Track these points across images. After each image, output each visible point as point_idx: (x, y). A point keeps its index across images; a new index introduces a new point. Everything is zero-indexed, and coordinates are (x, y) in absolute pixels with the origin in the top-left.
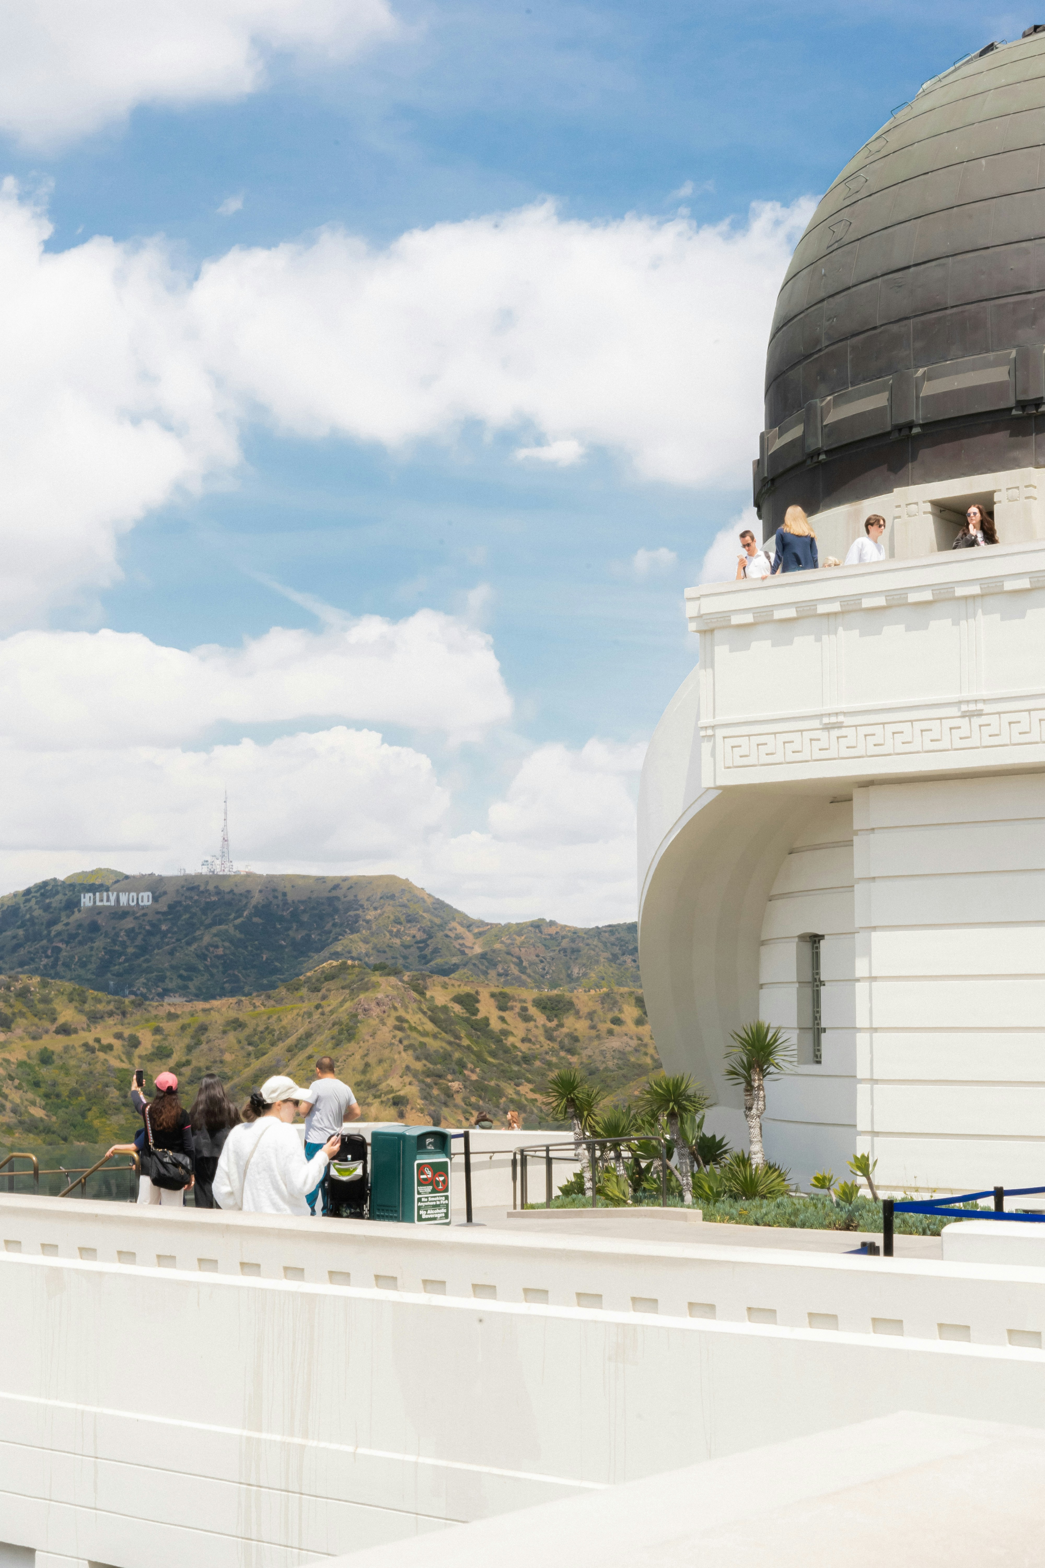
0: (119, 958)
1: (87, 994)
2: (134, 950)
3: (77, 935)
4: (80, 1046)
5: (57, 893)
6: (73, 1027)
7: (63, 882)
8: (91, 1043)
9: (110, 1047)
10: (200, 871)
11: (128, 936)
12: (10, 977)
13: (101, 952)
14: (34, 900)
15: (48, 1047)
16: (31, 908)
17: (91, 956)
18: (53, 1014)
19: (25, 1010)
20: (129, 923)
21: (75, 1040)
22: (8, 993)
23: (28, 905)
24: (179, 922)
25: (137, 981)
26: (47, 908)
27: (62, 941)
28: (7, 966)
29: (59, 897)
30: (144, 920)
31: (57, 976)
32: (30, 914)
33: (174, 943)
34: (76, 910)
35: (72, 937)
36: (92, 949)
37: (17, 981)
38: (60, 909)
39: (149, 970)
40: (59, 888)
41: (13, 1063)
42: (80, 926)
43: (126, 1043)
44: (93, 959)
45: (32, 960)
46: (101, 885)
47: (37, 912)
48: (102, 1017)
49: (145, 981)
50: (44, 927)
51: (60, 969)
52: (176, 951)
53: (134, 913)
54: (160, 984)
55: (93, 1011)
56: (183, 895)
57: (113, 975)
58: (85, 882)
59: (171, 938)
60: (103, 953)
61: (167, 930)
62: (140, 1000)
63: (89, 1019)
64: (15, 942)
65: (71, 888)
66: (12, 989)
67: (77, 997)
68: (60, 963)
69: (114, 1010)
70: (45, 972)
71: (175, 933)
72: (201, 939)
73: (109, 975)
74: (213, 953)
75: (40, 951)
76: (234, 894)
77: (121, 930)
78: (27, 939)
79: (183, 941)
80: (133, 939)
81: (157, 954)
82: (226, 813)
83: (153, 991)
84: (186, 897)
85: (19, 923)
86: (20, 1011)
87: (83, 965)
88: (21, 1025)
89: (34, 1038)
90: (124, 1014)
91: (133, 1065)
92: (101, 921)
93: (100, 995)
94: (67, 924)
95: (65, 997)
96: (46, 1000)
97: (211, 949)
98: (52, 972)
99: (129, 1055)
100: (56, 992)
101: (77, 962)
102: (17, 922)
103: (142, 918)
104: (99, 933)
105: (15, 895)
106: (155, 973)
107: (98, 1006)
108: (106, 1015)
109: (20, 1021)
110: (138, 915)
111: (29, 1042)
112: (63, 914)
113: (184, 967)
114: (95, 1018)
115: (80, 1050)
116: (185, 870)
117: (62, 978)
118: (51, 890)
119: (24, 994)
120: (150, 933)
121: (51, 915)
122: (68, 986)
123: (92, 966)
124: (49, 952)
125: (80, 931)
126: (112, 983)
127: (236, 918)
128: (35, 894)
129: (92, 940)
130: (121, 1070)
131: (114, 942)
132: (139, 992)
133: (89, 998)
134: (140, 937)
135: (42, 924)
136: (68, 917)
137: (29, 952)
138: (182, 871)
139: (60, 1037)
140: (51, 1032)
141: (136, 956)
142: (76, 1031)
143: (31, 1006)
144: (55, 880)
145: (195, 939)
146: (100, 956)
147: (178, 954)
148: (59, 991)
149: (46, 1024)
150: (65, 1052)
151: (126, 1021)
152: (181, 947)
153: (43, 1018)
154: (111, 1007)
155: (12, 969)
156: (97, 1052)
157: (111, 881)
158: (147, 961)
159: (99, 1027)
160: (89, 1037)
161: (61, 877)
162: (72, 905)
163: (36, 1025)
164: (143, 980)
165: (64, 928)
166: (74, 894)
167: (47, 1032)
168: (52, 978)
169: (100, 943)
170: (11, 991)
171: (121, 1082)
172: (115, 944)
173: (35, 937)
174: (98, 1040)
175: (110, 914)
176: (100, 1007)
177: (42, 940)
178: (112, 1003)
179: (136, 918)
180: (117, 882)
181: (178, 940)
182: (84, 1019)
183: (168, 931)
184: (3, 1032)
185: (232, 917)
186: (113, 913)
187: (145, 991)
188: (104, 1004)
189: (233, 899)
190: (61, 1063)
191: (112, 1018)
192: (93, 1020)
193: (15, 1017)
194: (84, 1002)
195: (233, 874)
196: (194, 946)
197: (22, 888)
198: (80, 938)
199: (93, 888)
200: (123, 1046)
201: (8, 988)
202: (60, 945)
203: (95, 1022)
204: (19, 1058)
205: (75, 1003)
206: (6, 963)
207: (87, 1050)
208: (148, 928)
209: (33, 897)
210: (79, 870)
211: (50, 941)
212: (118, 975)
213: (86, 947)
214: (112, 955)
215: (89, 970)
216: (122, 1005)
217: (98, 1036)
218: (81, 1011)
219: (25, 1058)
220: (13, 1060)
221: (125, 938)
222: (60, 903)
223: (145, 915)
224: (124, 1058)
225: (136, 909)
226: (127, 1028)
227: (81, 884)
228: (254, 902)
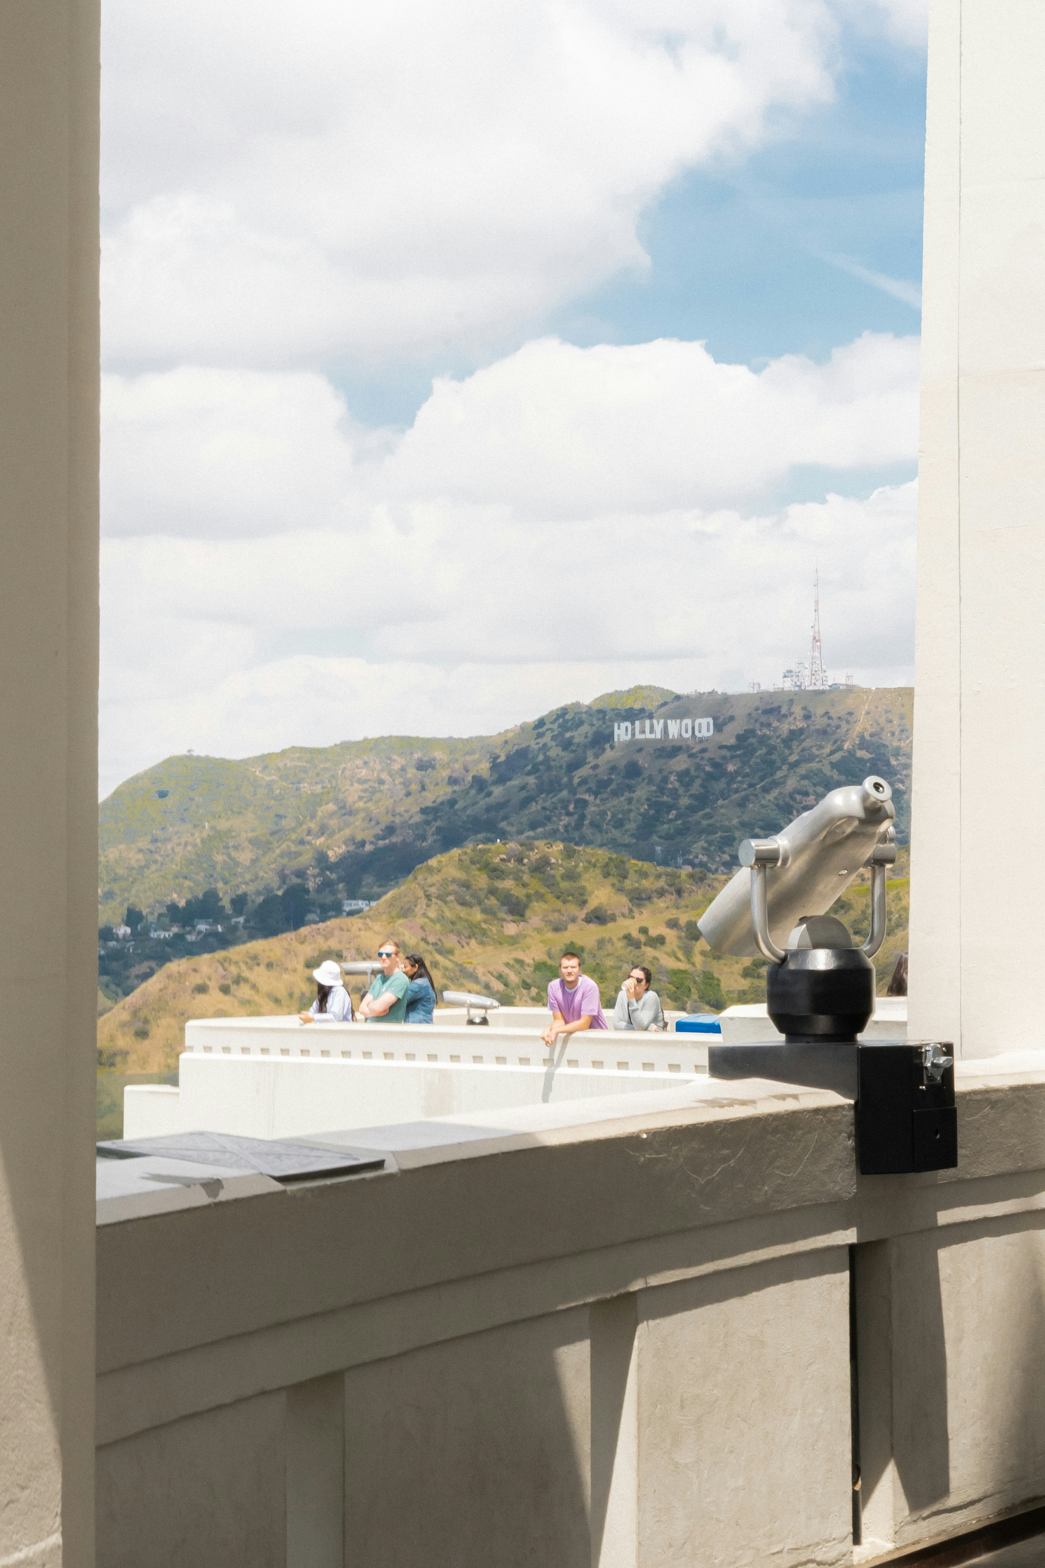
0: (668, 813)
1: (628, 866)
2: (689, 801)
3: (610, 781)
4: (619, 939)
5: (581, 723)
6: (609, 912)
7: (589, 707)
8: (635, 934)
9: (660, 940)
10: (780, 685)
11: (680, 781)
12: (522, 845)
13: (643, 805)
14: (549, 735)
15: (575, 941)
16: (545, 745)
17: (630, 811)
18: (582, 895)
19: (543, 890)
20: (681, 763)
21: (614, 931)
22: (519, 867)
23: (542, 741)
24: (753, 760)
25: (695, 846)
26: (567, 745)
27: (589, 791)
28: (513, 829)
29: (585, 729)
30: (702, 758)
31: (583, 840)
32: (545, 754)
33: (745, 789)
34: (607, 746)
35: (603, 785)
36: (630, 801)
37: (532, 850)
38: (586, 746)
39: (711, 830)
40: (584, 716)
41: (529, 965)
42: (613, 769)
43: (683, 934)
44: (632, 815)
45: (548, 819)
46: (642, 710)
47: (555, 752)
48: (649, 898)
49: (706, 845)
50: (563, 771)
51: (587, 830)
52: (749, 800)
53: (688, 748)
54: (726, 849)
55: (637, 889)
56: (756, 721)
57: (660, 837)
58: (619, 706)
59: (741, 782)
60: (646, 807)
61: (735, 771)
62: (701, 872)
63: (631, 901)
64: (523, 794)
65: (601, 716)
66: (526, 861)
67: (614, 871)
68: (586, 822)
69: (666, 887)
70: (565, 835)
71: (747, 775)
72: (784, 783)
73: (655, 838)
74: (801, 802)
75: (559, 806)
76: (830, 718)
77: (671, 773)
78: (540, 790)
79: (758, 786)
80: (687, 785)
81: (722, 807)
82: (817, 602)
83: (717, 859)
84: (762, 724)
85: (529, 768)
86: (537, 892)
87: (619, 824)
88: (537, 913)
89: (556, 929)
90: (679, 892)
91: (693, 964)
92: (642, 761)
93: (646, 866)
94: (595, 767)
95: (598, 871)
96: (571, 876)
97: (798, 797)
98: (576, 835)
99: (688, 953)
100: (586, 864)
101: (610, 821)
102: (527, 765)
103: (700, 755)
104: (640, 779)
105: (523, 728)
106: (719, 834)
107: (644, 881)
108: (655, 894)
109: (536, 905)
110: (694, 751)
111: (550, 935)
112: (590, 754)
113: (760, 823)
114: (639, 899)
115: (620, 944)
116: (759, 685)
117: (589, 843)
118: (573, 719)
119: (541, 867)
120: (711, 777)
121: (573, 755)
122: (602, 854)
123: (631, 826)
124: (571, 807)
125: (613, 777)
126: (658, 849)
127: (832, 753)
128: (551, 726)
129: (631, 788)
130: (676, 972)
131: (661, 790)
132: (697, 861)
133: (631, 871)
134: (698, 782)
135: (561, 767)
136: (597, 756)
137: (544, 808)
138: (756, 686)
139: (593, 927)
140: (579, 920)
141: (692, 809)
142: (613, 918)
143: (550, 883)
144: (577, 704)
145: (775, 784)
146: (642, 810)
147: (751, 805)
148: (589, 862)
149: (572, 909)
150: (600, 949)
151: (682, 903)
152: (756, 796)
153: (568, 901)
154: (662, 883)
155: (520, 832)
156: (643, 947)
157: (656, 704)
158: (708, 816)
159: (645, 911)
160: (631, 926)
161: (587, 700)
162: (603, 739)
163: (559, 911)
164: (702, 844)
165: (591, 772)
166: (604, 723)
167: (574, 920)
168: (576, 844)
169: (642, 792)
170: (524, 865)
171: (677, 988)
172: (663, 794)
173: (551, 787)
174: (644, 931)
175: (655, 750)
176: (646, 883)
177: (561, 790)
178: (663, 879)
179: (691, 756)
180: (665, 704)
181: (751, 785)
182: (624, 900)
183: (737, 773)
184: (514, 922)
185: (827, 750)
186: (659, 749)
187: (705, 859)
188: (651, 879)
189: (829, 725)
190: (594, 964)
191: (663, 899)
192: (636, 901)
193: (531, 901)
194: (625, 877)
195: (828, 688)
196: (775, 793)
197: (532, 718)
198: (613, 786)
199: (631, 715)
200: (680, 938)
201: (520, 860)
202: (586, 797)
203: (639, 906)
204: (537, 958)
205: (612, 880)
206: (512, 825)
207: (631, 945)
208: (708, 768)
209: (548, 730)
210: (611, 690)
211: (573, 791)
212: (668, 837)
213: (622, 799)
214: (659, 808)
215: (626, 831)
216: (677, 881)
217: (644, 924)
218: (620, 890)
219: (543, 957)
220: (528, 960)
221: (677, 784)
222: (586, 737)
223: (703, 751)
224: (680, 955)
225: (690, 743)
226: (684, 912)
227: (613, 710)
228: (858, 728)
